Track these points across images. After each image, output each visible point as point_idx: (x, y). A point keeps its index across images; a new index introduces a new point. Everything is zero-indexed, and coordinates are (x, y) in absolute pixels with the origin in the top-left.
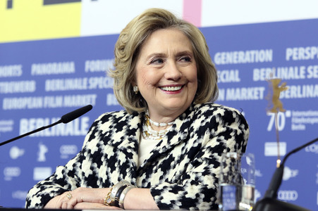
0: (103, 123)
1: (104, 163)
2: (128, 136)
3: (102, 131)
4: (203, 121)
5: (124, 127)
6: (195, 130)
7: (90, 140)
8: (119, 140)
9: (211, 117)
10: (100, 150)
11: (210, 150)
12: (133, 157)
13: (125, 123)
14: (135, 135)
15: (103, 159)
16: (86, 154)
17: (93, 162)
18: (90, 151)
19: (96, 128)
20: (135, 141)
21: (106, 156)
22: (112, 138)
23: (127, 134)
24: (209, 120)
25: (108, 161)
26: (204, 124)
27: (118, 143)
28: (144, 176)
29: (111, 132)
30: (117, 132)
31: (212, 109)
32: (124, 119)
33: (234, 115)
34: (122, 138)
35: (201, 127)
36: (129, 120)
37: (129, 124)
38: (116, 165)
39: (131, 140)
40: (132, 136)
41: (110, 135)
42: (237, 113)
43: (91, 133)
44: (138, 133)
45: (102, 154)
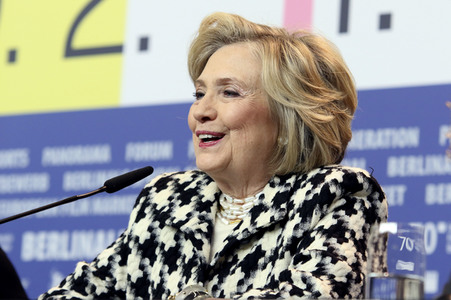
0: (157, 191)
1: (159, 258)
2: (198, 213)
3: (155, 205)
4: (308, 193)
5: (194, 199)
6: (296, 207)
7: (137, 221)
8: (184, 218)
9: (322, 185)
10: (153, 237)
11: (323, 234)
12: (204, 247)
13: (194, 192)
14: (209, 211)
15: (158, 251)
16: (131, 245)
17: (144, 256)
18: (137, 239)
19: (147, 200)
20: (210, 222)
21: (163, 245)
22: (173, 215)
23: (197, 210)
24: (318, 190)
25: (164, 254)
26: (311, 197)
27: (182, 223)
28: (215, 280)
29: (171, 205)
30: (181, 205)
31: (324, 171)
32: (193, 185)
33: (360, 179)
34: (189, 215)
35: (305, 201)
36: (203, 187)
37: (202, 193)
38: (179, 262)
39: (202, 219)
40: (204, 213)
41: (170, 211)
42: (364, 176)
43: (139, 207)
44: (213, 208)
45: (157, 244)
